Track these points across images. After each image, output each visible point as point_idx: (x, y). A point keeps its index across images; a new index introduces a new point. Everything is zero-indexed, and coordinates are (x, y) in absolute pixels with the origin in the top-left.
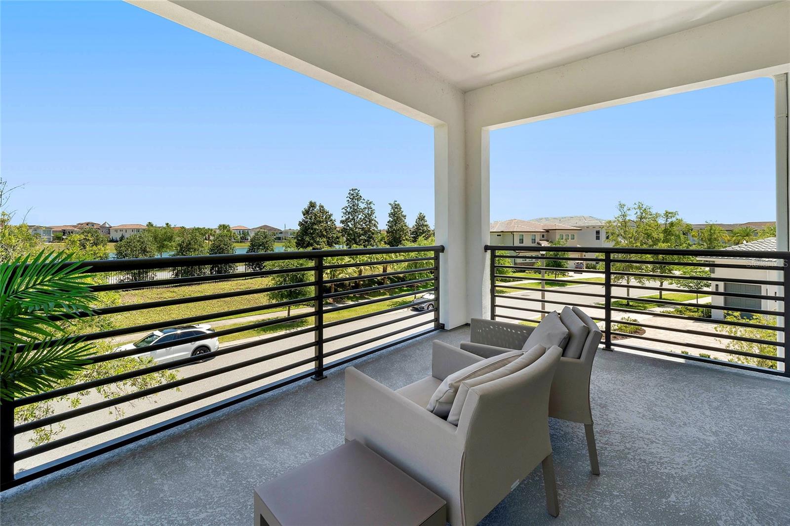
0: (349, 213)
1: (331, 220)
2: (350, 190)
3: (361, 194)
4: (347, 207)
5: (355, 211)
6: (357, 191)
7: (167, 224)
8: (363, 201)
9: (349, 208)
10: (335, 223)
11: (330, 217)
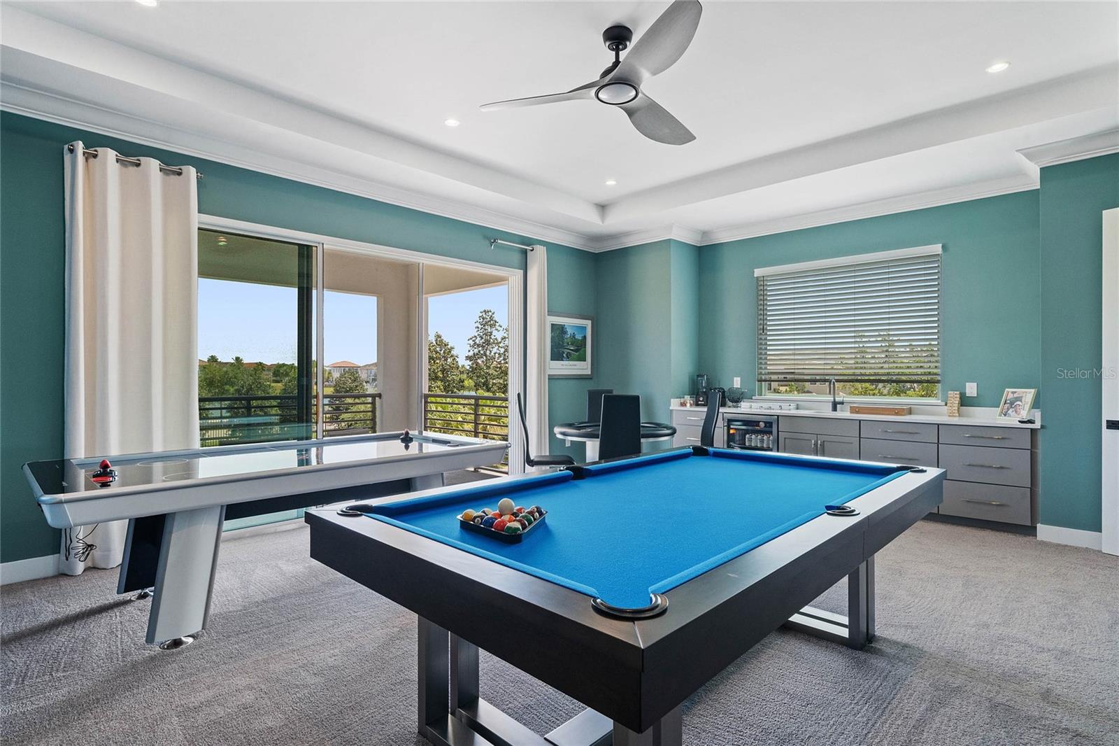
0: (478, 345)
1: (452, 356)
2: (481, 312)
3: (496, 317)
4: (475, 337)
5: (488, 343)
6: (490, 314)
7: (237, 359)
8: (499, 328)
9: (479, 339)
10: (457, 359)
11: (450, 352)
